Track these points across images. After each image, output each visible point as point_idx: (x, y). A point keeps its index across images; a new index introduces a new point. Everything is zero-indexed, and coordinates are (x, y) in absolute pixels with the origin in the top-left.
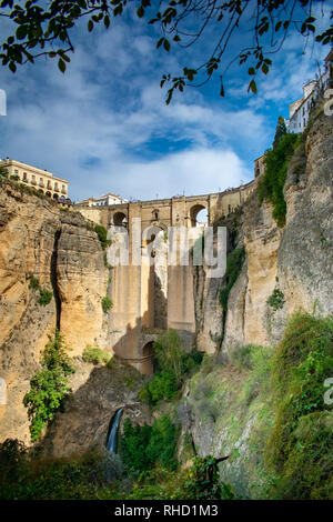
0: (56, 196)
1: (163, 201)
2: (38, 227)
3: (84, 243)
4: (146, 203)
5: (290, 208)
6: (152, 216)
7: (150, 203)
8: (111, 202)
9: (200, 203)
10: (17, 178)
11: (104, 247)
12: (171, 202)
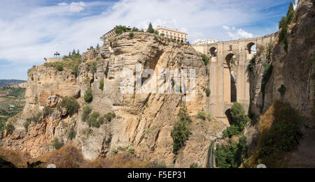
0: (182, 41)
1: (234, 41)
2: (174, 56)
3: (196, 62)
4: (226, 42)
5: (289, 45)
6: (229, 48)
7: (227, 42)
8: (209, 42)
9: (253, 42)
10: (163, 35)
11: (206, 64)
12: (238, 41)
